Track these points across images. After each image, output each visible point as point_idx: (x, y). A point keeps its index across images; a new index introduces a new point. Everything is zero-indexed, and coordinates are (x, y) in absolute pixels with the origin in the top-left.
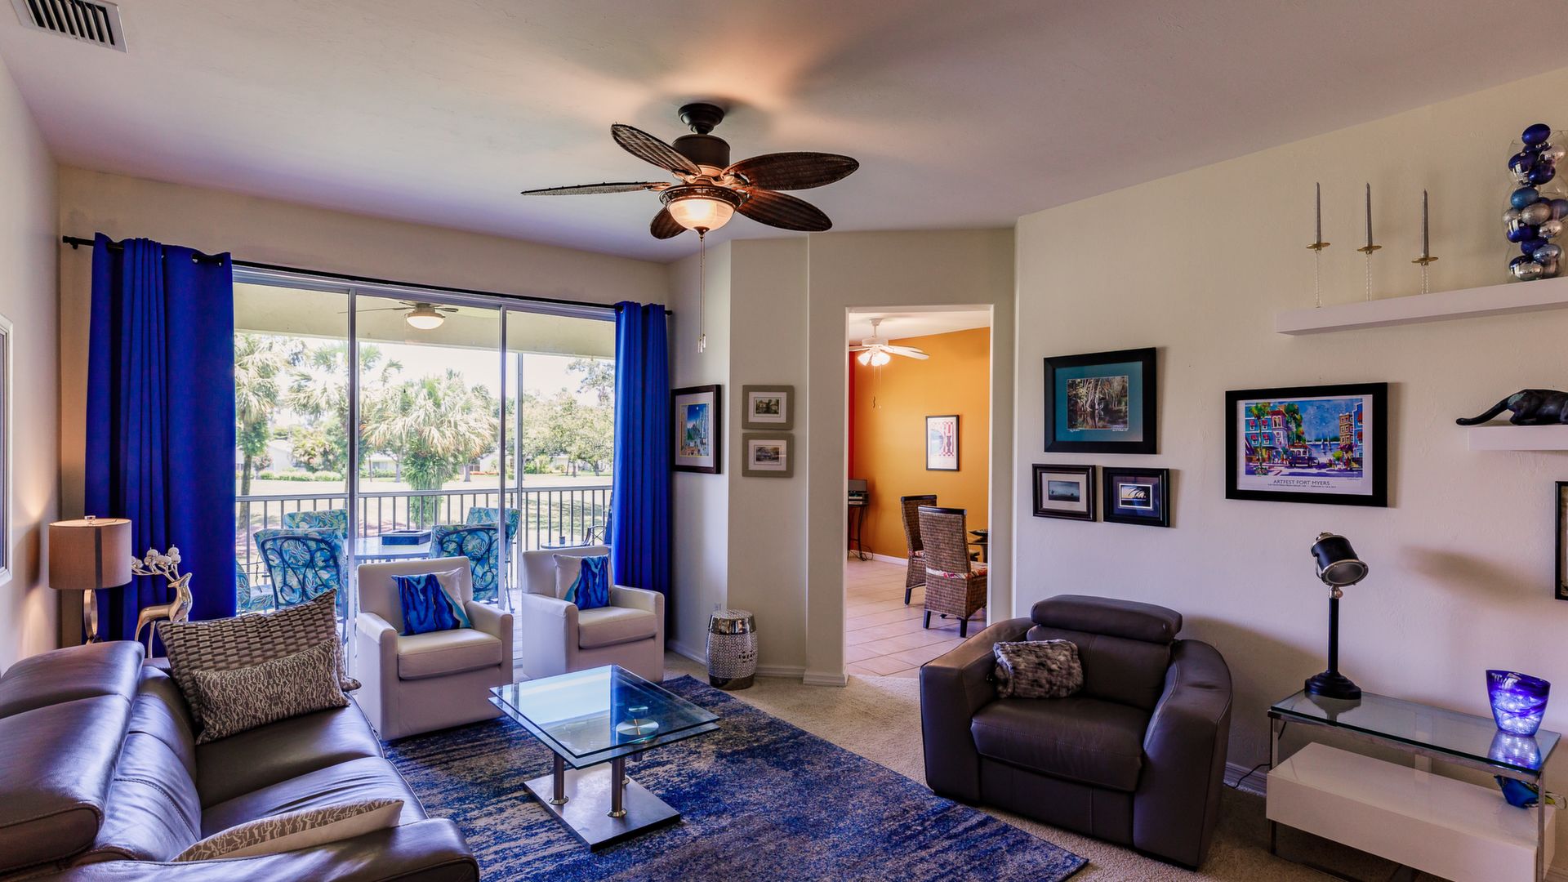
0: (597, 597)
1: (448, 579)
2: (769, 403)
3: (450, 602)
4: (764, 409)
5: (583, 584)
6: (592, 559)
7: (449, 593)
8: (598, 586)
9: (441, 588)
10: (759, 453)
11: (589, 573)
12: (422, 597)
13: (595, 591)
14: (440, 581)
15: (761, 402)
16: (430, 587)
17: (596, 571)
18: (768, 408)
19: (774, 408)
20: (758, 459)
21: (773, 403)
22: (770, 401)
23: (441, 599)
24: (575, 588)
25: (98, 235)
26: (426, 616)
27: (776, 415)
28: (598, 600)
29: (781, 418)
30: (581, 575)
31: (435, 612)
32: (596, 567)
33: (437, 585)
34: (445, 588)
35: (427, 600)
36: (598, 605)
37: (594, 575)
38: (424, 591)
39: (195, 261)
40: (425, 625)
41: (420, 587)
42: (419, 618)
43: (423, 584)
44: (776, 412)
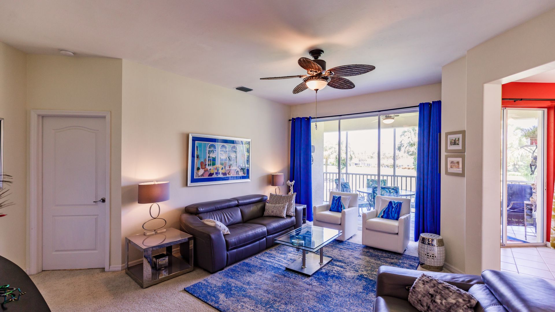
0: (392, 215)
1: (344, 198)
2: (455, 140)
3: (342, 205)
4: (453, 143)
5: (387, 210)
6: (394, 202)
7: (342, 202)
8: (393, 211)
9: (341, 200)
10: (451, 164)
11: (391, 206)
12: (335, 202)
13: (391, 213)
14: (341, 198)
15: (452, 140)
16: (338, 199)
17: (394, 206)
18: (455, 143)
19: (457, 142)
20: (451, 167)
21: (457, 140)
22: (456, 139)
23: (340, 203)
24: (384, 210)
25: (292, 118)
26: (335, 207)
27: (458, 145)
28: (392, 217)
29: (459, 147)
30: (387, 206)
31: (337, 206)
32: (395, 205)
33: (340, 199)
34: (342, 201)
35: (336, 203)
36: (392, 218)
37: (393, 207)
38: (336, 200)
39: (306, 120)
40: (334, 209)
41: (336, 199)
42: (333, 207)
43: (337, 198)
44: (458, 144)
